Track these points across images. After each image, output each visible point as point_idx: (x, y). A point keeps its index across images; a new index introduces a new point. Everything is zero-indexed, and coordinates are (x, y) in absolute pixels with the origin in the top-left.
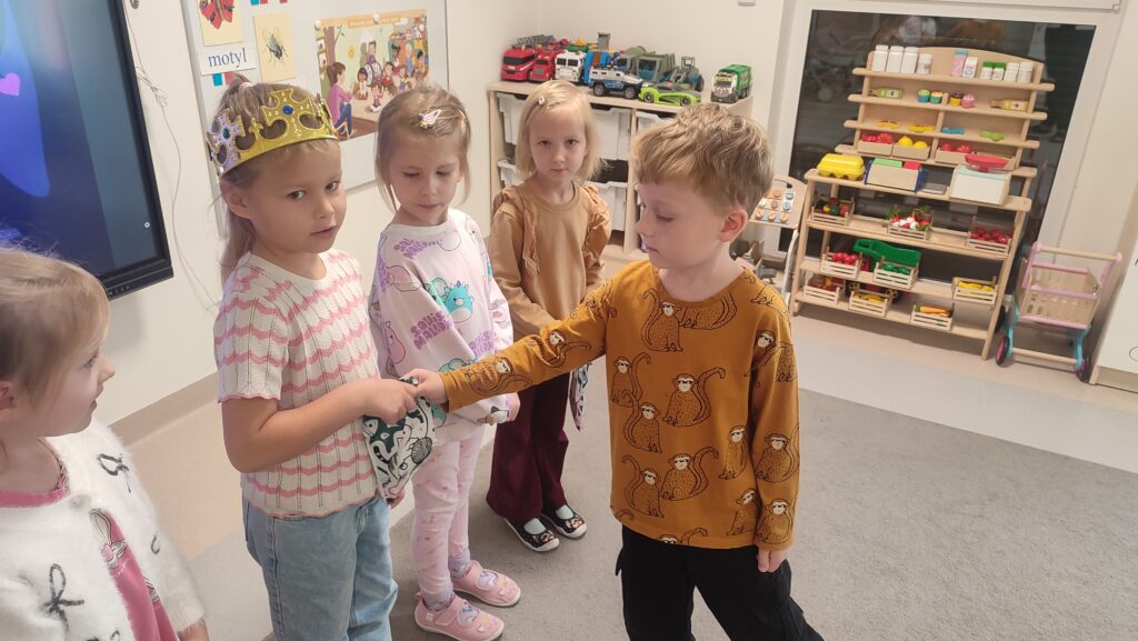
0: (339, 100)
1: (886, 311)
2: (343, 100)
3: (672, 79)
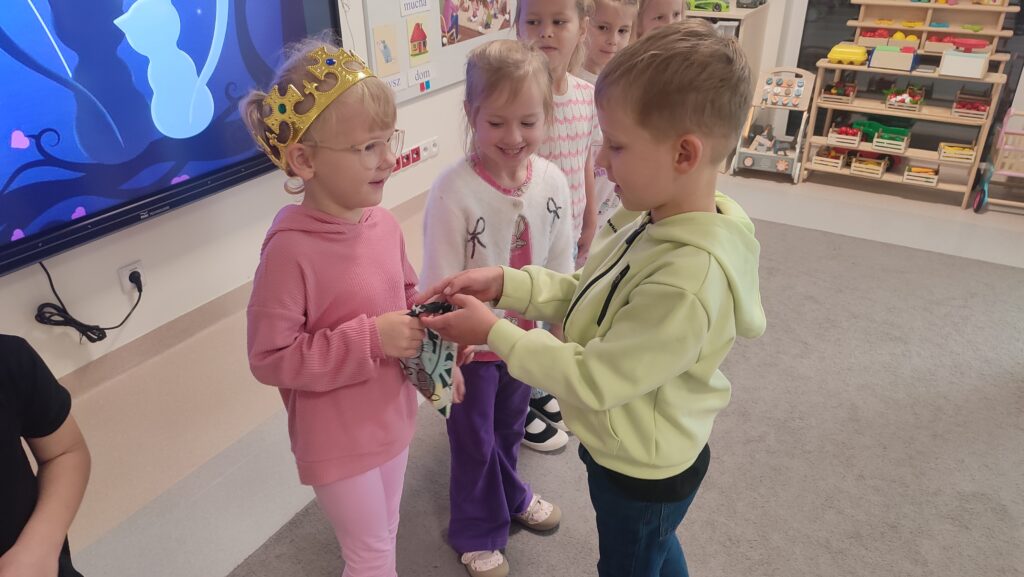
0: (451, 11)
1: (883, 173)
2: (453, 11)
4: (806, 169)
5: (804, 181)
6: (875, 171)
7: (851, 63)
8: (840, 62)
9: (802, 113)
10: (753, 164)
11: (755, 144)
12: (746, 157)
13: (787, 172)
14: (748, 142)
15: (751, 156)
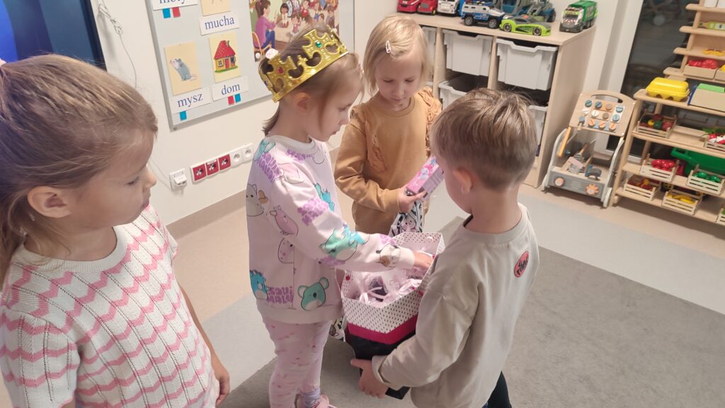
0: (265, 28)
1: (695, 211)
2: (269, 27)
3: (528, 12)
4: (617, 195)
5: (614, 205)
6: (687, 207)
7: (671, 98)
8: (659, 96)
9: (618, 138)
10: (562, 185)
11: (567, 164)
12: (558, 178)
13: (597, 196)
14: (562, 160)
15: (562, 176)
